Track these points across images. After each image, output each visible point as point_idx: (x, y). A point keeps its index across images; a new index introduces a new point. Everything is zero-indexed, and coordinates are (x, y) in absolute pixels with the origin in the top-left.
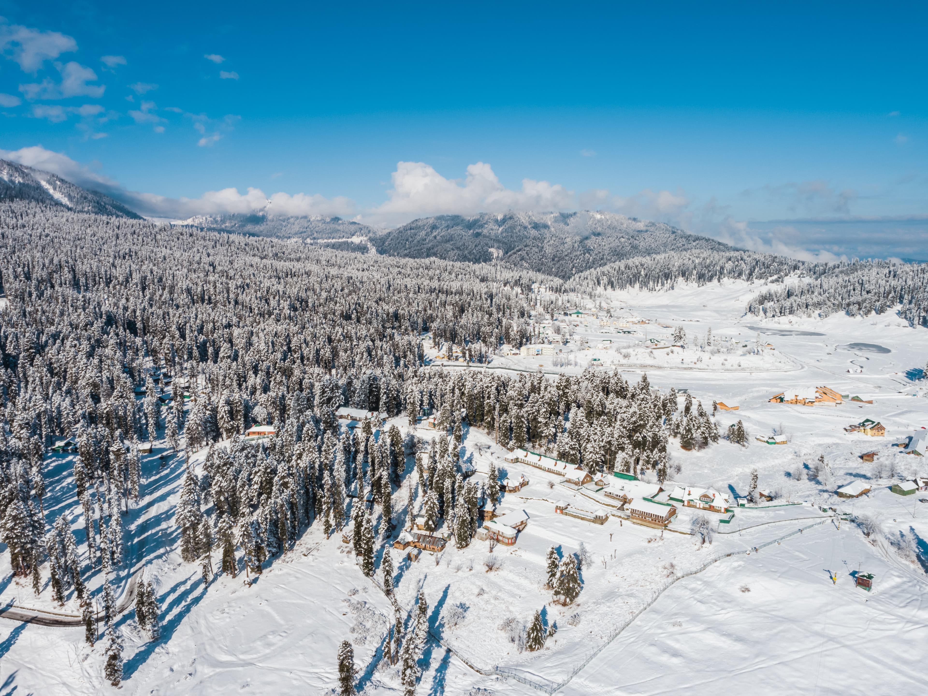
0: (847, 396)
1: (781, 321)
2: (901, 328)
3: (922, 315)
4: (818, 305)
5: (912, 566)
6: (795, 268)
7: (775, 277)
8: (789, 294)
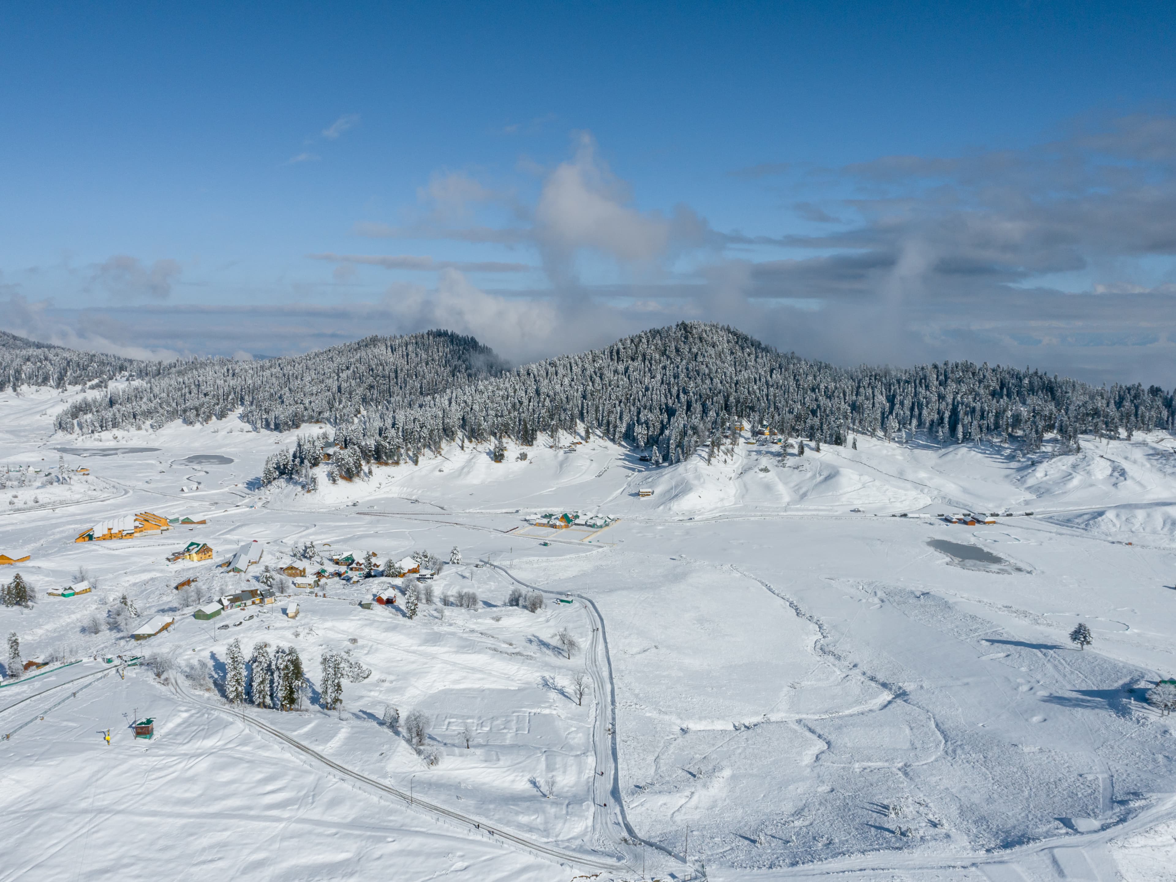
0: (176, 520)
1: (103, 438)
2: (245, 433)
3: (264, 417)
4: (148, 414)
5: (207, 695)
6: (122, 368)
7: (96, 381)
8: (112, 403)
